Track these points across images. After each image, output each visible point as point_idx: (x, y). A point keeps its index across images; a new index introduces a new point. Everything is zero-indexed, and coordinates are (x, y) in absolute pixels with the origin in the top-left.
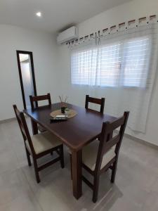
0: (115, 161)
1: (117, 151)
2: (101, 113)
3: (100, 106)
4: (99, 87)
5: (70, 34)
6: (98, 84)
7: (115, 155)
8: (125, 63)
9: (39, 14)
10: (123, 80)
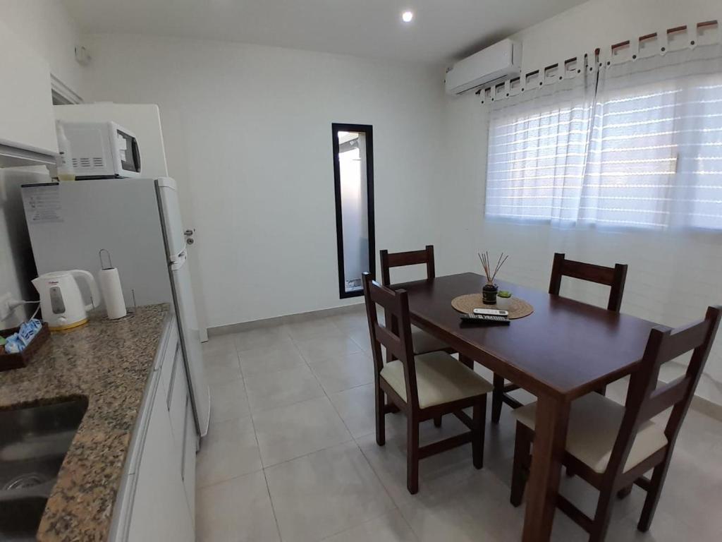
0: (661, 461)
1: (671, 431)
2: (612, 313)
3: (607, 289)
4: (593, 226)
5: (495, 61)
6: (590, 219)
7: (664, 441)
8: (695, 151)
9: (407, 17)
10: (689, 207)
